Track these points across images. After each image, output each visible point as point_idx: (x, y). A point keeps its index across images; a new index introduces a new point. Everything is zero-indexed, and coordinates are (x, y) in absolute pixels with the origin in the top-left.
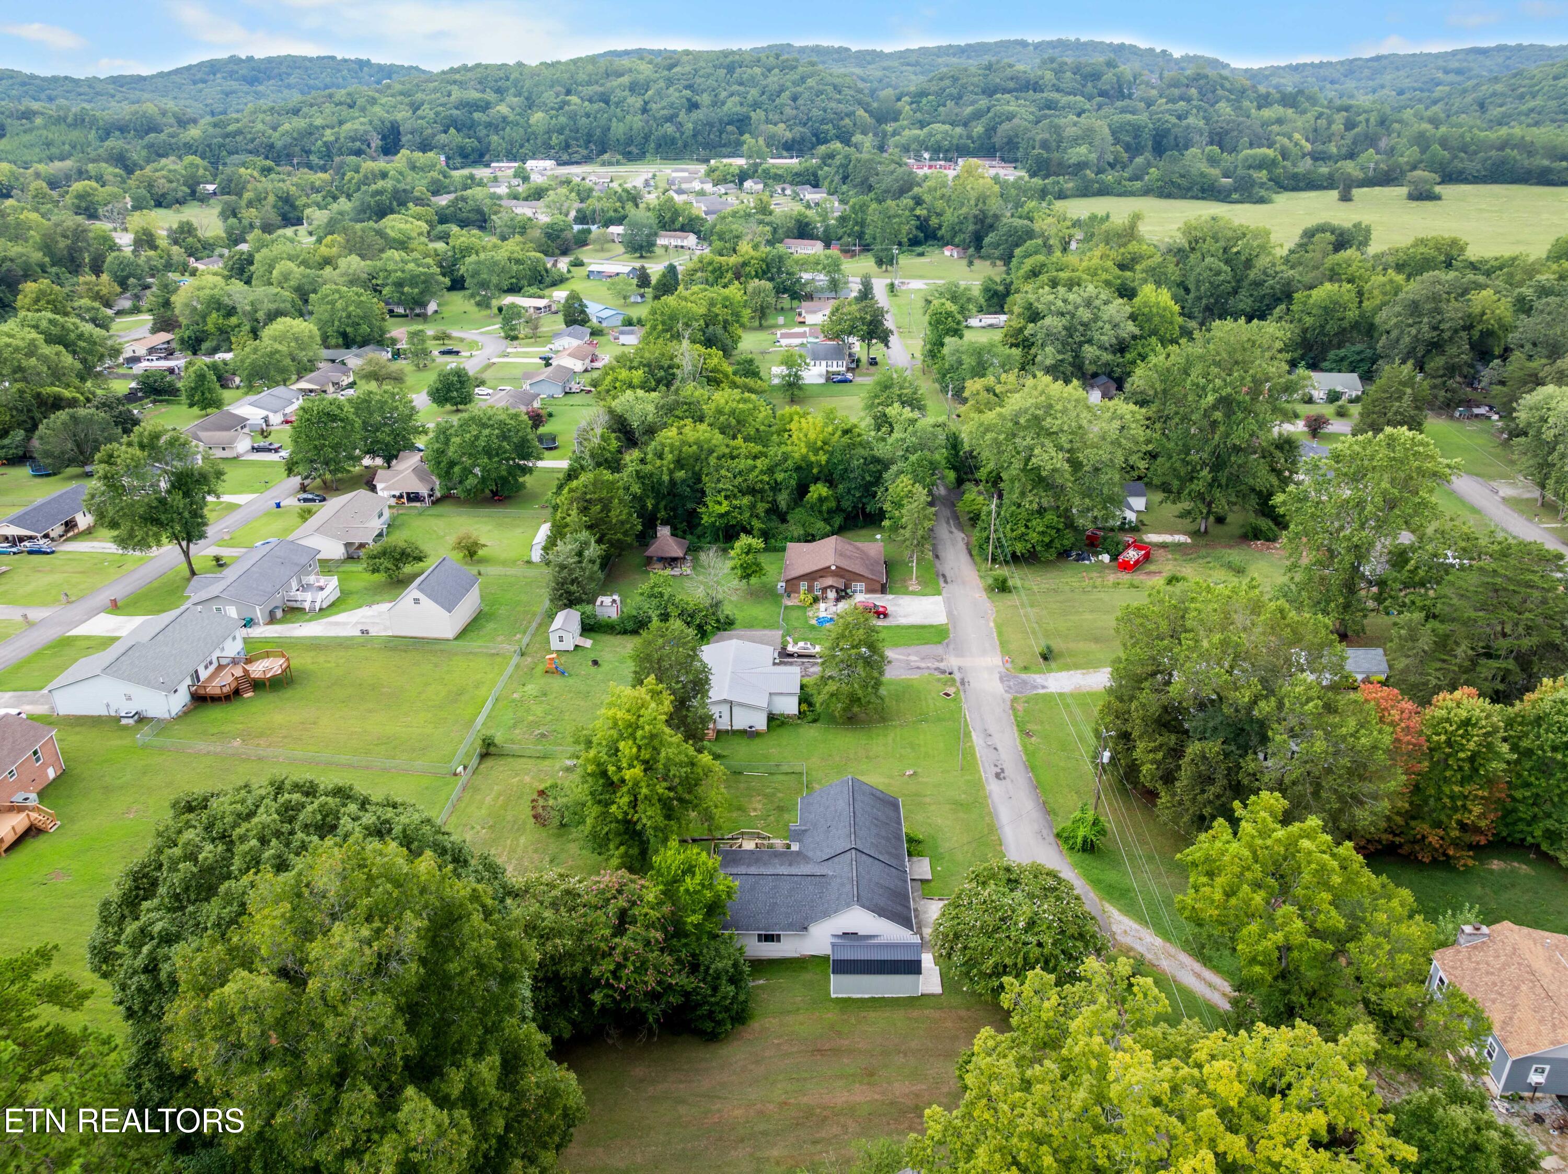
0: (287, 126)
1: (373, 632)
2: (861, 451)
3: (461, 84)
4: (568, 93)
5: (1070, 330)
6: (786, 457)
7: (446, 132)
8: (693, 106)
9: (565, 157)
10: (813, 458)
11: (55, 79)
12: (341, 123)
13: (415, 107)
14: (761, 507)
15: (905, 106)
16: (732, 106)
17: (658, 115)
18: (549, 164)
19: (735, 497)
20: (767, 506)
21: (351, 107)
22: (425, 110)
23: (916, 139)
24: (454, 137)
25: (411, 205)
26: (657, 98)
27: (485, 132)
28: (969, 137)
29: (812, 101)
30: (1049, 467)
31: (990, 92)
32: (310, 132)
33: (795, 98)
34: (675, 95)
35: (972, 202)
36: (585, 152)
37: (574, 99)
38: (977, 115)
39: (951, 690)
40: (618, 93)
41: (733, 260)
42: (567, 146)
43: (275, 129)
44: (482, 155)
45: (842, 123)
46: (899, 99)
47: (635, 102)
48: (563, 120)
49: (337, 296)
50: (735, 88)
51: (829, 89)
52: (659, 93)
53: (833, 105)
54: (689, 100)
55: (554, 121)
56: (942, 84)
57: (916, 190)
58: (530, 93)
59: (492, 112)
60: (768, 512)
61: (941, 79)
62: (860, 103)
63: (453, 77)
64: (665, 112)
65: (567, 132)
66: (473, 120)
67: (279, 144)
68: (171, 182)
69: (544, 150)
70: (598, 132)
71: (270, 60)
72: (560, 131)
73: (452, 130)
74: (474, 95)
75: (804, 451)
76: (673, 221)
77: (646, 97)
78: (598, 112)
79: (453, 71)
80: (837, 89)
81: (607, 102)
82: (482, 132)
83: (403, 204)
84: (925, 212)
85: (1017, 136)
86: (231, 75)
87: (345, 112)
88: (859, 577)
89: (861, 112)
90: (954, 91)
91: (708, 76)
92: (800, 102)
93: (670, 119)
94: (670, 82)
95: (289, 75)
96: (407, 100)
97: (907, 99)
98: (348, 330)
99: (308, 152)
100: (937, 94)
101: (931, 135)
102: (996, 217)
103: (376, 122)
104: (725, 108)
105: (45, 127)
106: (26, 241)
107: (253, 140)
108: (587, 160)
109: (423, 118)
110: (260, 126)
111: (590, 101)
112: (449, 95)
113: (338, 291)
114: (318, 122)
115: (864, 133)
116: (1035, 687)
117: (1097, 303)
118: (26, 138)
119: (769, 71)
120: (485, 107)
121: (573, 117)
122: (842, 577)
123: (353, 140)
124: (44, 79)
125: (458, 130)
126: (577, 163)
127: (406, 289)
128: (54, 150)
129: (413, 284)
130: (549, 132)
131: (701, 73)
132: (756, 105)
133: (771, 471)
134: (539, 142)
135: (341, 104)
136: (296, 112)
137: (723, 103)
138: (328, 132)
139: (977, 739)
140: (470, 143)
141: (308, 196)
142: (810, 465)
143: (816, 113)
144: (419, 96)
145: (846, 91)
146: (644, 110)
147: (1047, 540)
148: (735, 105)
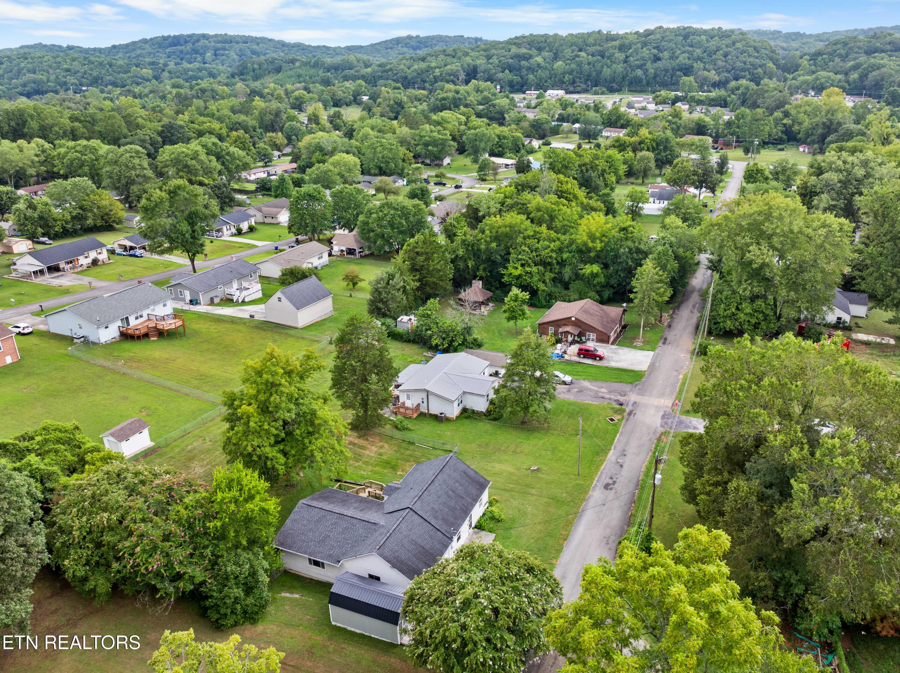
0: (416, 67)
1: (256, 318)
2: (630, 243)
3: (518, 45)
4: (580, 50)
5: (845, 183)
6: (572, 242)
7: (503, 72)
8: (657, 59)
9: (571, 89)
10: (591, 245)
11: (319, 47)
12: (446, 65)
13: (489, 57)
14: (549, 276)
15: (804, 62)
16: (683, 59)
17: (632, 64)
18: (561, 93)
19: (529, 265)
20: (552, 275)
21: (454, 57)
22: (495, 60)
23: (805, 82)
24: (507, 75)
25: (462, 107)
26: (635, 54)
27: (526, 72)
28: (848, 82)
29: (737, 57)
30: (760, 261)
31: (870, 52)
32: (429, 69)
33: (726, 55)
34: (646, 53)
35: (823, 113)
36: (583, 86)
37: (583, 54)
38: (856, 67)
39: (616, 417)
40: (611, 51)
41: (635, 139)
42: (574, 82)
43: (409, 68)
44: (522, 86)
45: (756, 71)
46: (801, 58)
47: (620, 56)
48: (573, 66)
49: (379, 144)
50: (688, 48)
51: (751, 50)
52: (636, 51)
53: (751, 59)
54: (655, 56)
55: (568, 67)
56: (835, 47)
57: (787, 106)
58: (557, 50)
59: (532, 61)
60: (554, 280)
61: (835, 44)
62: (771, 59)
63: (515, 42)
64: (638, 62)
65: (575, 74)
66: (520, 66)
67: (410, 77)
68: (344, 93)
69: (559, 84)
70: (594, 74)
71: (428, 37)
72: (570, 73)
73: (507, 71)
74: (524, 51)
75: (585, 238)
76: (616, 122)
77: (628, 54)
78: (595, 62)
79: (516, 38)
80: (756, 49)
81: (603, 58)
82: (524, 72)
83: (457, 106)
84: (790, 122)
85: (882, 80)
86: (406, 45)
87: (449, 59)
88: (592, 329)
89: (771, 65)
90: (843, 52)
91: (671, 41)
92: (729, 57)
93: (640, 67)
94: (644, 44)
95: (436, 45)
96: (485, 54)
97: (807, 57)
98: (382, 165)
99: (424, 81)
100: (830, 54)
101: (817, 79)
102: (839, 124)
103: (465, 65)
104: (677, 61)
105: (300, 67)
106: (252, 115)
107: (397, 74)
108: (585, 91)
109: (491, 64)
110: (402, 67)
111: (593, 55)
112: (509, 51)
113: (381, 142)
114: (433, 65)
115: (771, 78)
116: (688, 427)
117: (872, 164)
118: (289, 73)
119: (712, 38)
120: (527, 58)
121: (579, 64)
122: (579, 327)
123: (450, 75)
124: (314, 47)
125: (510, 71)
126: (578, 92)
127: (430, 148)
128: (301, 79)
129: (435, 146)
130: (564, 73)
131: (666, 39)
132: (699, 59)
133: (560, 250)
134: (557, 79)
135: (449, 55)
136: (423, 59)
137: (677, 58)
138: (437, 70)
139: (612, 455)
140: (517, 79)
141: (412, 102)
142: (589, 250)
143: (739, 64)
144: (493, 51)
145: (763, 51)
146: (625, 61)
147: (753, 321)
148: (685, 59)
